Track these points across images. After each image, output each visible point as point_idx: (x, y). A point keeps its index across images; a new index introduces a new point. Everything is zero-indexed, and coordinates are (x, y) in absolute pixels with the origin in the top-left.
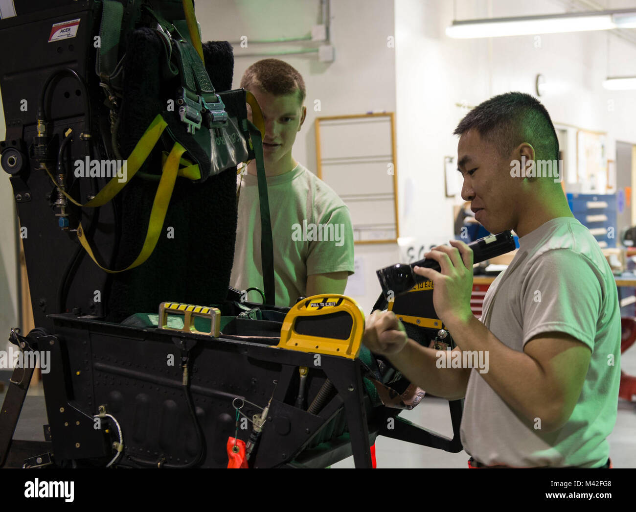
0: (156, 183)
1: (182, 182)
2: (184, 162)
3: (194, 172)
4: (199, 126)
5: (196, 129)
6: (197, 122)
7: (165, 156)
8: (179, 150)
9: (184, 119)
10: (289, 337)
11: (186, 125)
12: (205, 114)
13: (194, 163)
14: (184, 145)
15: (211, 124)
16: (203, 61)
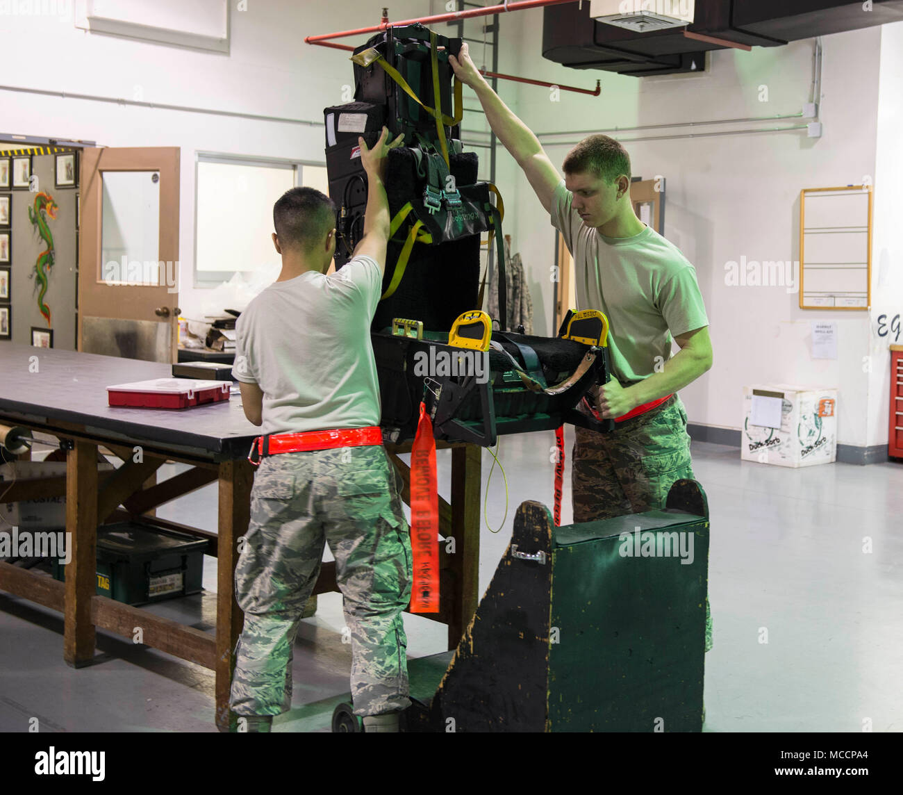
0: (402, 245)
1: (418, 245)
2: (421, 232)
3: (427, 239)
4: (438, 209)
5: (436, 211)
6: (437, 206)
7: (410, 229)
8: (419, 224)
9: (426, 205)
10: (453, 339)
11: (428, 209)
12: (444, 202)
13: (429, 233)
14: (423, 220)
15: (448, 208)
16: (449, 165)
